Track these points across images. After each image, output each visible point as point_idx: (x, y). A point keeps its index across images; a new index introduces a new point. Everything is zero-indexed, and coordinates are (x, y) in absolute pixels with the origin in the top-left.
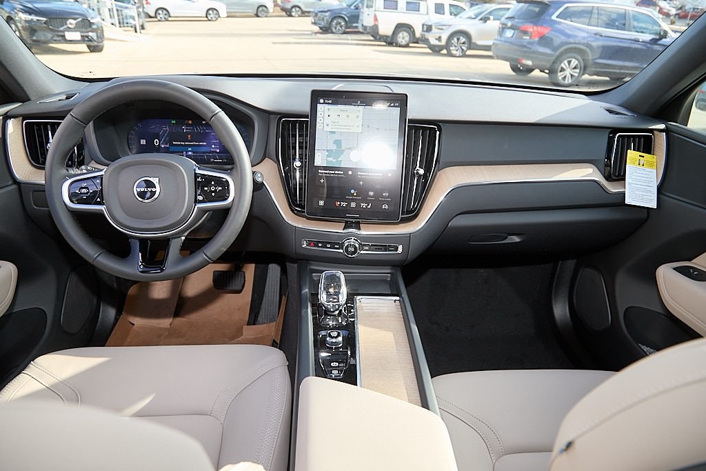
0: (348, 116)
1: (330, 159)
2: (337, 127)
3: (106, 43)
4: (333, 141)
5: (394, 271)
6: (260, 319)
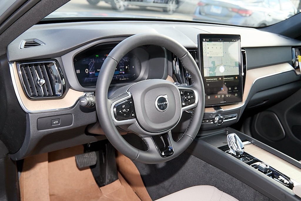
0: (217, 48)
1: (211, 72)
2: (212, 54)
4: (211, 62)
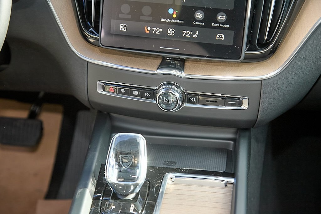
5: (237, 137)
6: (62, 191)
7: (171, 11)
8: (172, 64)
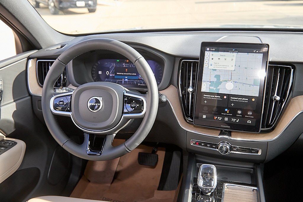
1: (212, 88)
3: (98, 7)
5: (255, 167)
6: (166, 186)
7: (226, 110)
8: (225, 133)
